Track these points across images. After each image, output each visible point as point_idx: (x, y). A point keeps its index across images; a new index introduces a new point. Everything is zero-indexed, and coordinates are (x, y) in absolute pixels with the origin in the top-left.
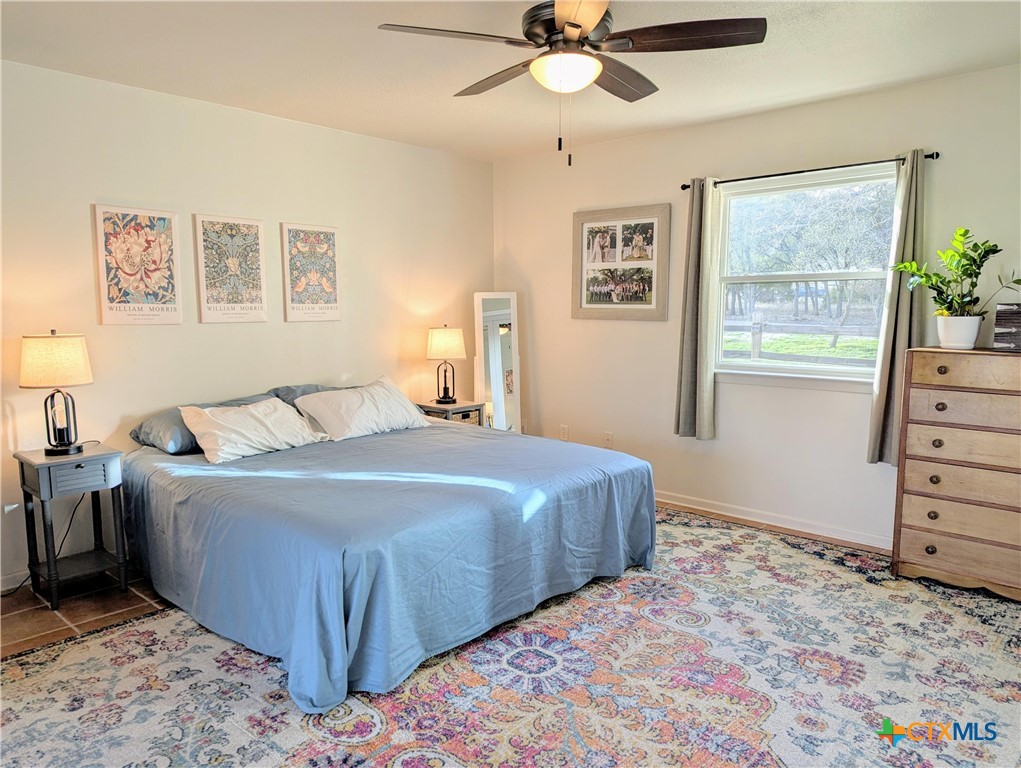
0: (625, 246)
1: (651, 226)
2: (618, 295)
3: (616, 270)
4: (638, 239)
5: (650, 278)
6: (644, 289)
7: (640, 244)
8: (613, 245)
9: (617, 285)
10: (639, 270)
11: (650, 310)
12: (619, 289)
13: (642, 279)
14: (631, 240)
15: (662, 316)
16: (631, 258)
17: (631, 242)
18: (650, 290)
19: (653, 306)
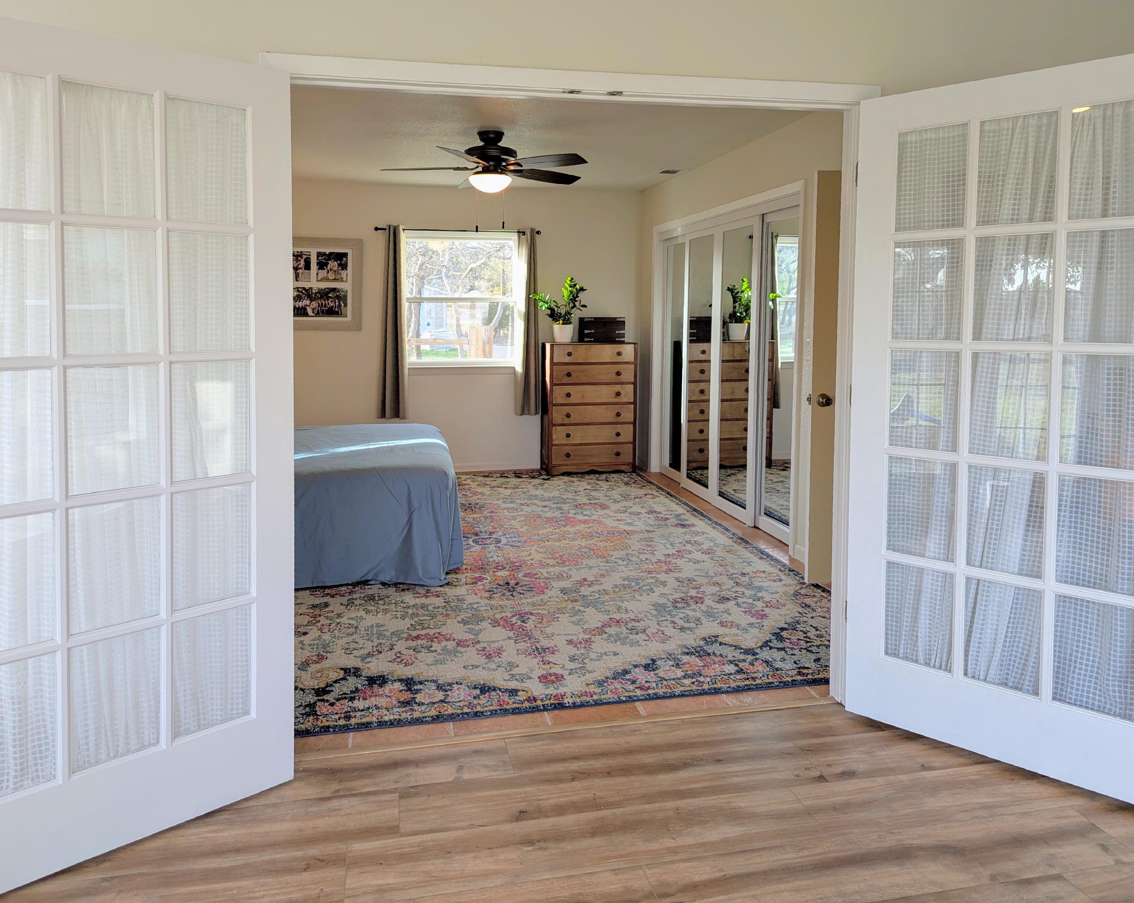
0: (319, 269)
1: (345, 255)
2: (313, 309)
3: (311, 288)
4: (333, 264)
5: (345, 296)
6: (340, 306)
7: (336, 268)
8: (308, 266)
9: (311, 301)
10: (334, 290)
11: (347, 322)
12: (314, 304)
13: (338, 297)
14: (326, 265)
15: (357, 326)
16: (326, 279)
17: (327, 266)
18: (346, 305)
19: (349, 318)
